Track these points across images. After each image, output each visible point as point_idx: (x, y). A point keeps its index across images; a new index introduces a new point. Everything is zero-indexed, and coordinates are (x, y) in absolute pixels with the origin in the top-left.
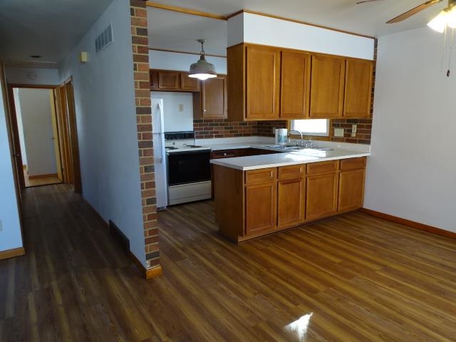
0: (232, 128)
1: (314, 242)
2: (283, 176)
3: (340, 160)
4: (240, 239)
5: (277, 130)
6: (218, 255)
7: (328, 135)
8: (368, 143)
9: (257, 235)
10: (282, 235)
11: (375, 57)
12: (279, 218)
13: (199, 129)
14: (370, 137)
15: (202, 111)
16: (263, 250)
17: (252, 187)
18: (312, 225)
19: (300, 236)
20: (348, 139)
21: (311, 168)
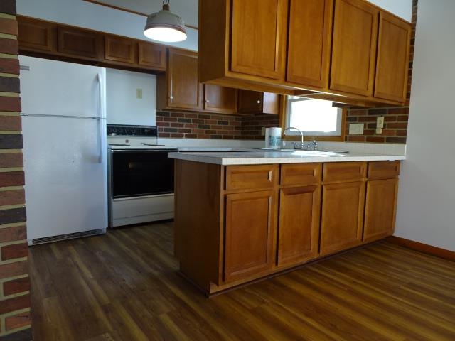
0: (208, 127)
1: (340, 295)
2: (288, 181)
3: (368, 163)
4: (214, 289)
5: (267, 129)
6: (170, 323)
7: (339, 134)
8: (403, 141)
9: (243, 281)
10: (283, 280)
11: (414, 18)
12: (279, 251)
13: (163, 125)
14: (405, 133)
15: (168, 98)
16: (254, 312)
17: (237, 196)
18: (327, 261)
19: (312, 281)
20: (370, 137)
21: (330, 171)
